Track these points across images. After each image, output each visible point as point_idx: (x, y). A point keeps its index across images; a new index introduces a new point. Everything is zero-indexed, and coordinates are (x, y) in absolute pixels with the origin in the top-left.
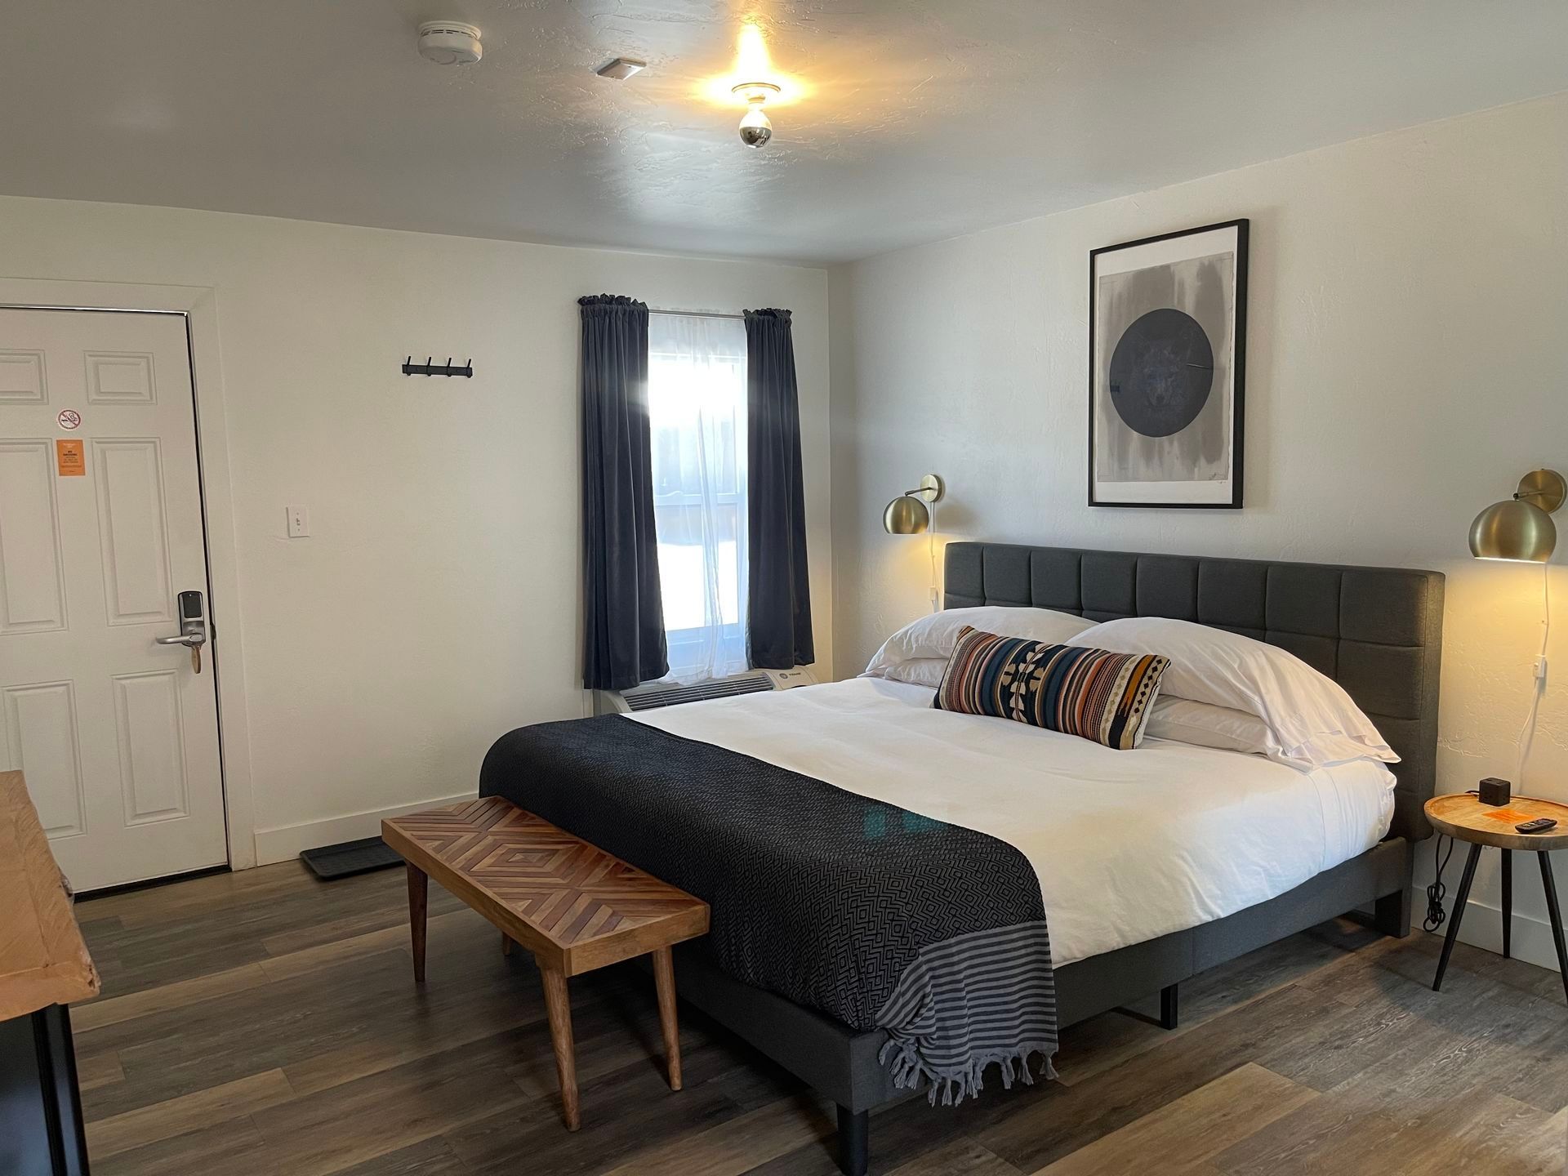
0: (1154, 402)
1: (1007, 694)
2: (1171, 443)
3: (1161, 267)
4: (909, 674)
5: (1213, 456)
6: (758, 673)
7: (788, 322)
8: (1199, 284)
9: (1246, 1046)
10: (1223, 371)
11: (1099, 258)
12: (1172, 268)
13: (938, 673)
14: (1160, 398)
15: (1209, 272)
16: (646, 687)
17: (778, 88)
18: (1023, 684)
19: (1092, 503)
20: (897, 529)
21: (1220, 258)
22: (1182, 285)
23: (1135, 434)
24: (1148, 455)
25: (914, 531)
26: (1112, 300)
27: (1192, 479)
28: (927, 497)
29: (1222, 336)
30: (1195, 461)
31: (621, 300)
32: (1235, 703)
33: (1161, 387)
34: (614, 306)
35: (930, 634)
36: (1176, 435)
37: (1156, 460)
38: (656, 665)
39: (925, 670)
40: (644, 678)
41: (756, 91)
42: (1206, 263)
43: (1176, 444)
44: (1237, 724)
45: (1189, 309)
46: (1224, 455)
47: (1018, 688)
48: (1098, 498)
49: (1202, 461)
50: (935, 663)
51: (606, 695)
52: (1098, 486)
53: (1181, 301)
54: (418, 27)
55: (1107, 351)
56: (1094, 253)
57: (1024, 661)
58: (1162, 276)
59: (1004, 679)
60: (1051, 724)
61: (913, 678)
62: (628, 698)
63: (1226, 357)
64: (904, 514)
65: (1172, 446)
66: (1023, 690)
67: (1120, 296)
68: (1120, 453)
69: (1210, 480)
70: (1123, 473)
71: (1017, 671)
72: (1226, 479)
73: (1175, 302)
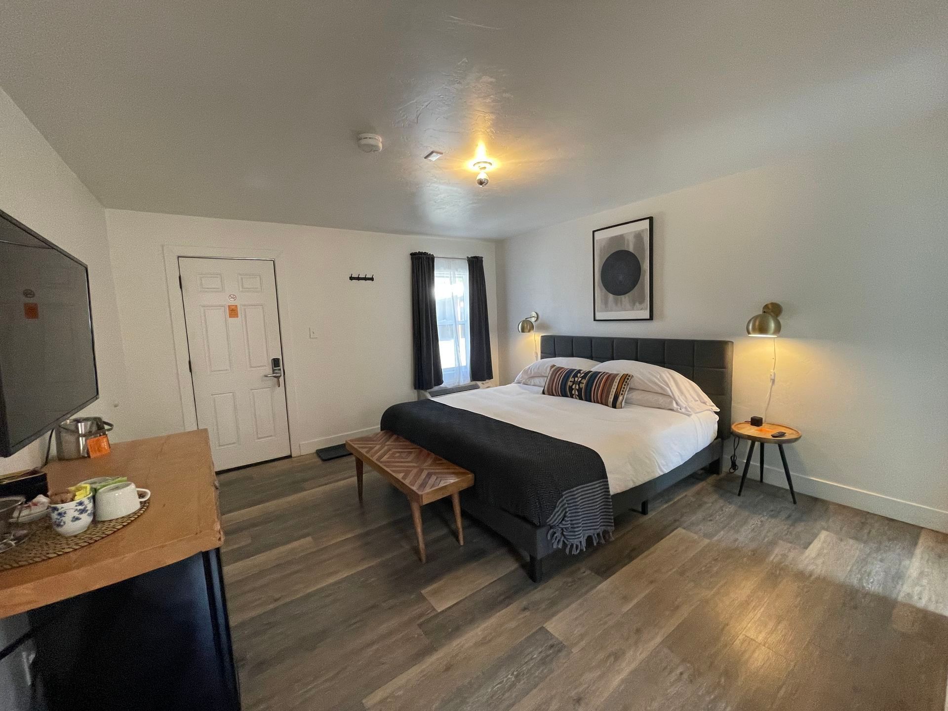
0: (618, 283)
1: (571, 389)
2: (625, 298)
3: (621, 235)
4: (531, 382)
5: (642, 301)
6: (474, 383)
7: (482, 261)
8: (635, 240)
9: (675, 521)
10: (645, 272)
11: (596, 233)
12: (624, 235)
13: (543, 382)
14: (620, 282)
15: (638, 236)
16: (436, 388)
17: (490, 164)
18: (577, 385)
19: (595, 320)
20: (523, 331)
21: (643, 231)
22: (628, 241)
23: (611, 295)
24: (616, 302)
25: (529, 331)
26: (601, 248)
27: (633, 310)
28: (533, 320)
29: (643, 258)
30: (634, 304)
31: (425, 254)
32: (660, 391)
33: (621, 278)
34: (423, 256)
35: (538, 368)
36: (627, 295)
37: (619, 304)
38: (439, 381)
39: (537, 381)
40: (435, 385)
41: (483, 165)
42: (637, 233)
43: (627, 297)
44: (661, 398)
45: (631, 249)
46: (646, 301)
47: (576, 387)
48: (597, 318)
49: (637, 304)
50: (541, 378)
51: (423, 391)
52: (597, 313)
53: (628, 247)
54: (357, 137)
55: (599, 266)
56: (594, 232)
57: (577, 377)
58: (621, 238)
59: (569, 384)
60: (588, 399)
61: (532, 383)
62: (430, 393)
63: (646, 266)
64: (525, 326)
65: (625, 299)
66: (577, 387)
67: (604, 247)
68: (605, 302)
69: (641, 310)
70: (606, 308)
71: (575, 380)
72: (647, 309)
73: (626, 247)
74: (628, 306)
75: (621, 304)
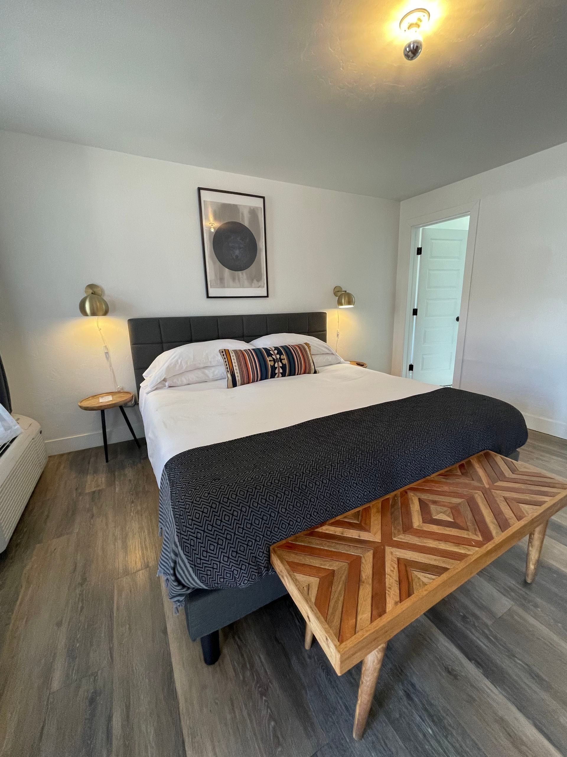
0: (235, 258)
2: (242, 274)
3: (234, 205)
5: (259, 279)
8: (250, 216)
10: (261, 250)
11: (201, 191)
12: (238, 206)
14: (237, 257)
15: (253, 212)
19: (209, 297)
21: (257, 208)
22: (242, 214)
23: (227, 270)
24: (234, 279)
25: (105, 314)
27: (251, 287)
29: (258, 236)
30: (252, 280)
33: (238, 252)
36: (244, 271)
37: (237, 281)
42: (252, 209)
43: (244, 274)
45: (246, 223)
46: (263, 280)
48: (211, 295)
49: (255, 281)
52: (211, 290)
53: (243, 219)
55: (210, 234)
56: (199, 189)
58: (234, 208)
63: (261, 245)
65: (242, 275)
68: (221, 277)
69: (258, 287)
70: (222, 285)
71: (273, 358)
72: (264, 287)
73: (241, 220)
74: (246, 283)
75: (239, 281)
